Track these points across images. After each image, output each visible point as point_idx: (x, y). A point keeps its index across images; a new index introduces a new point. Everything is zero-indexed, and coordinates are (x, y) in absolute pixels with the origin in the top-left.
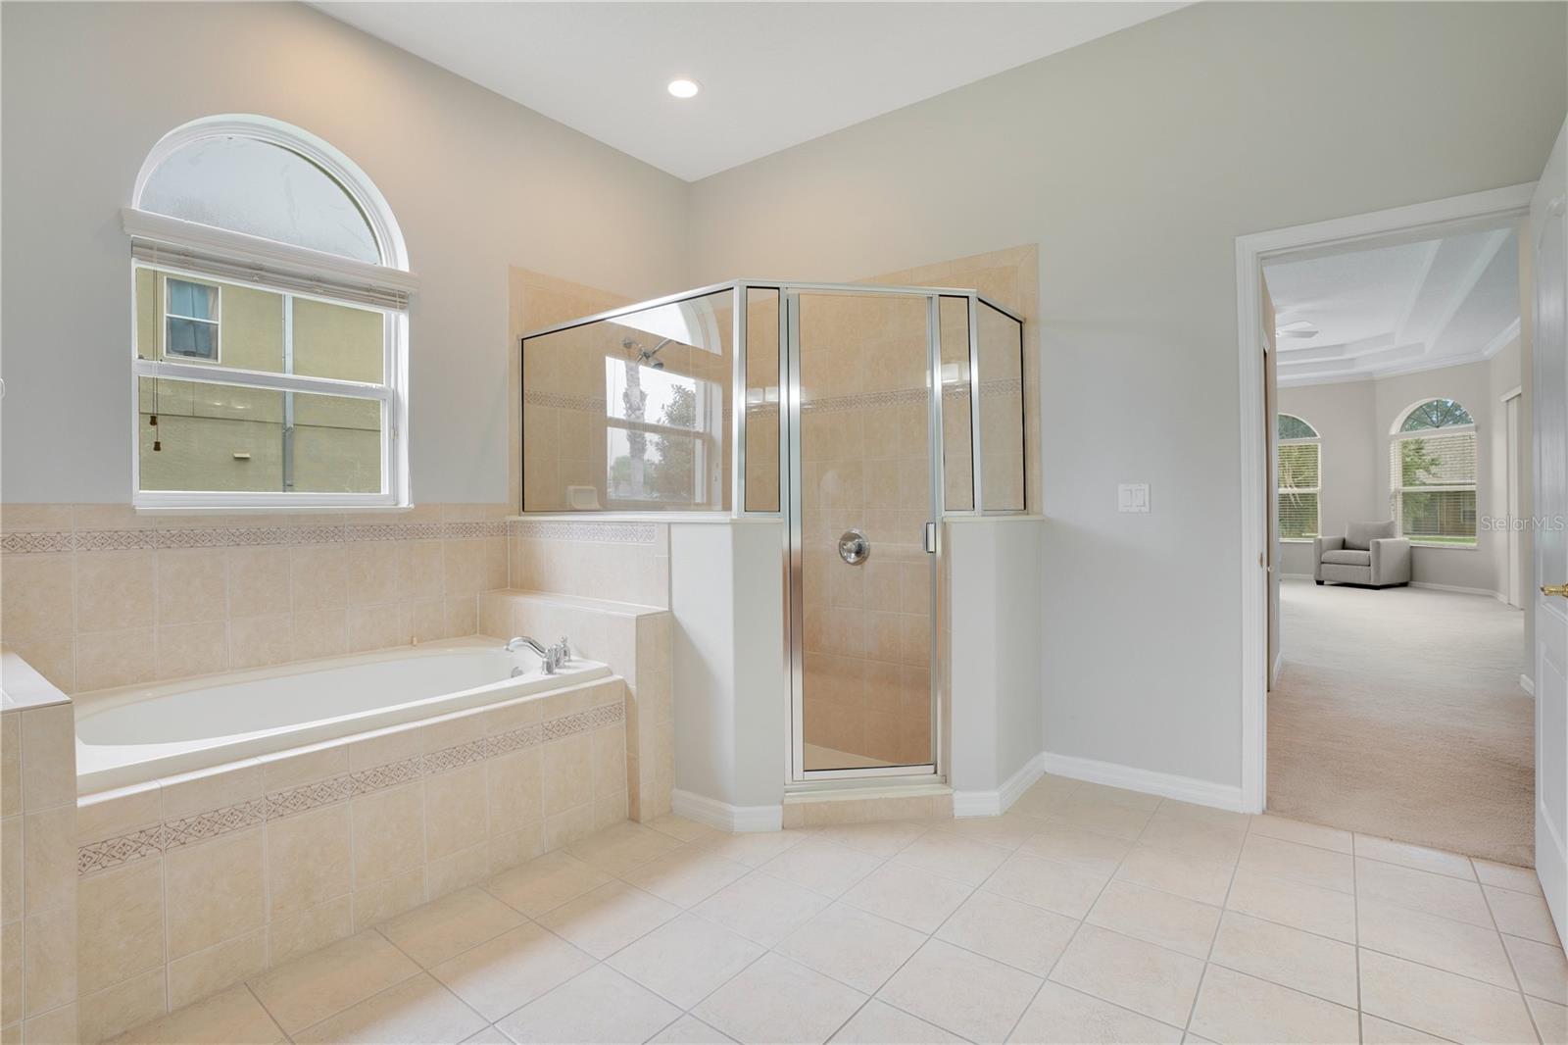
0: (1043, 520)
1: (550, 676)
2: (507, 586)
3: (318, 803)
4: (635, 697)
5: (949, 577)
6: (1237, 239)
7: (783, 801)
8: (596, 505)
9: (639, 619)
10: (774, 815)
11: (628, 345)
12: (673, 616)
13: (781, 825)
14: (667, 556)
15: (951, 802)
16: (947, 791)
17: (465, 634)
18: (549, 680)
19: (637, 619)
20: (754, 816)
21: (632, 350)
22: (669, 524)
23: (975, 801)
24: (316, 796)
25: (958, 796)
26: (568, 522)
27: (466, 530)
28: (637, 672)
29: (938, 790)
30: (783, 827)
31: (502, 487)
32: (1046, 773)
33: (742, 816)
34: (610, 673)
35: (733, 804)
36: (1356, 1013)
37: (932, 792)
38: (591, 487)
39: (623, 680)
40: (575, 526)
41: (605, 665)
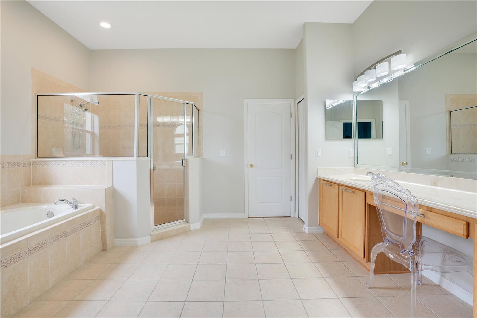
0: (203, 158)
1: (77, 210)
2: (31, 185)
3: (18, 260)
4: (105, 213)
5: (188, 172)
6: (245, 99)
7: (150, 234)
8: (62, 155)
9: (106, 189)
10: (148, 239)
11: (72, 101)
12: (114, 188)
13: (150, 241)
14: (112, 170)
15: (190, 227)
16: (188, 225)
17: (15, 203)
18: (77, 211)
19: (105, 189)
20: (143, 240)
21: (73, 103)
22: (112, 161)
23: (195, 225)
24: (17, 258)
25: (191, 225)
26: (61, 161)
27: (15, 164)
28: (105, 205)
29: (185, 225)
30: (151, 242)
31: (29, 148)
32: (204, 218)
33: (140, 241)
34: (94, 207)
35: (137, 238)
36: (274, 242)
37: (186, 225)
38: (60, 149)
39: (100, 208)
40: (69, 162)
41: (92, 205)
